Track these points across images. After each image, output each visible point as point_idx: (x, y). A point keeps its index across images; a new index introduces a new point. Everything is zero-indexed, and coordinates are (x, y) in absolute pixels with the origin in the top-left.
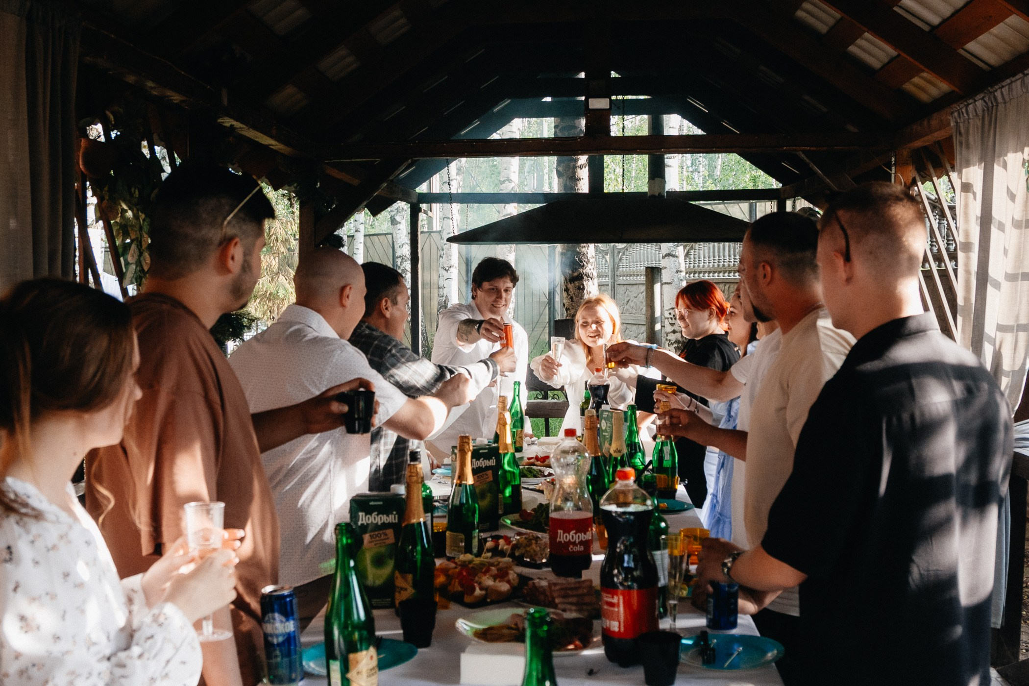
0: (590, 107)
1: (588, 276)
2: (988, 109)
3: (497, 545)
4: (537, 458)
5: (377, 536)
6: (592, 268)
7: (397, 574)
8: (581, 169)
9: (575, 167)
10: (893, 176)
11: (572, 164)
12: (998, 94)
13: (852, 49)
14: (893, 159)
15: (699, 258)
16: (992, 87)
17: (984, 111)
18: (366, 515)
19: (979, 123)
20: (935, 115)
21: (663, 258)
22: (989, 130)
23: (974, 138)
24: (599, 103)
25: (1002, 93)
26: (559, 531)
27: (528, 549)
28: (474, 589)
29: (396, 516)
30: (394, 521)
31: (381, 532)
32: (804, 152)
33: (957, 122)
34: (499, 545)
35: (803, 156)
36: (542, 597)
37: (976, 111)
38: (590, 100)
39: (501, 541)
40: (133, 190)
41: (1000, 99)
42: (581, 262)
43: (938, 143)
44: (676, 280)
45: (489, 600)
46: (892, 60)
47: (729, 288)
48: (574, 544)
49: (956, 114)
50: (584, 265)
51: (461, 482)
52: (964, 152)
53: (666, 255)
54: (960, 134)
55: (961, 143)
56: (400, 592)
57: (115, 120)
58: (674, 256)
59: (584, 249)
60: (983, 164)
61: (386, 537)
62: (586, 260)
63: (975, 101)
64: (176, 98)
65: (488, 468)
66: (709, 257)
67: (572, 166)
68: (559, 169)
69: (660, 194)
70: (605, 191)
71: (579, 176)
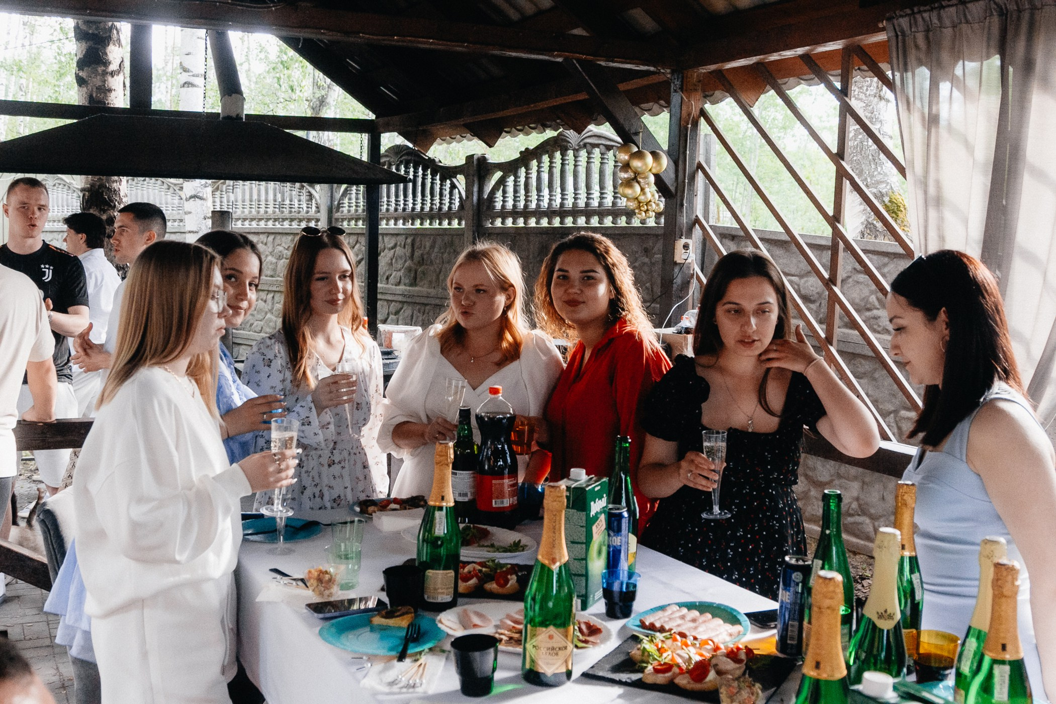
8: (113, 77)
9: (105, 73)
11: (101, 69)
21: (187, 200)
42: (112, 201)
50: (115, 205)
53: (191, 197)
58: (201, 198)
59: (115, 184)
62: (118, 199)
66: (244, 201)
67: (100, 72)
68: (80, 74)
69: (238, 115)
70: (152, 108)
71: (110, 85)
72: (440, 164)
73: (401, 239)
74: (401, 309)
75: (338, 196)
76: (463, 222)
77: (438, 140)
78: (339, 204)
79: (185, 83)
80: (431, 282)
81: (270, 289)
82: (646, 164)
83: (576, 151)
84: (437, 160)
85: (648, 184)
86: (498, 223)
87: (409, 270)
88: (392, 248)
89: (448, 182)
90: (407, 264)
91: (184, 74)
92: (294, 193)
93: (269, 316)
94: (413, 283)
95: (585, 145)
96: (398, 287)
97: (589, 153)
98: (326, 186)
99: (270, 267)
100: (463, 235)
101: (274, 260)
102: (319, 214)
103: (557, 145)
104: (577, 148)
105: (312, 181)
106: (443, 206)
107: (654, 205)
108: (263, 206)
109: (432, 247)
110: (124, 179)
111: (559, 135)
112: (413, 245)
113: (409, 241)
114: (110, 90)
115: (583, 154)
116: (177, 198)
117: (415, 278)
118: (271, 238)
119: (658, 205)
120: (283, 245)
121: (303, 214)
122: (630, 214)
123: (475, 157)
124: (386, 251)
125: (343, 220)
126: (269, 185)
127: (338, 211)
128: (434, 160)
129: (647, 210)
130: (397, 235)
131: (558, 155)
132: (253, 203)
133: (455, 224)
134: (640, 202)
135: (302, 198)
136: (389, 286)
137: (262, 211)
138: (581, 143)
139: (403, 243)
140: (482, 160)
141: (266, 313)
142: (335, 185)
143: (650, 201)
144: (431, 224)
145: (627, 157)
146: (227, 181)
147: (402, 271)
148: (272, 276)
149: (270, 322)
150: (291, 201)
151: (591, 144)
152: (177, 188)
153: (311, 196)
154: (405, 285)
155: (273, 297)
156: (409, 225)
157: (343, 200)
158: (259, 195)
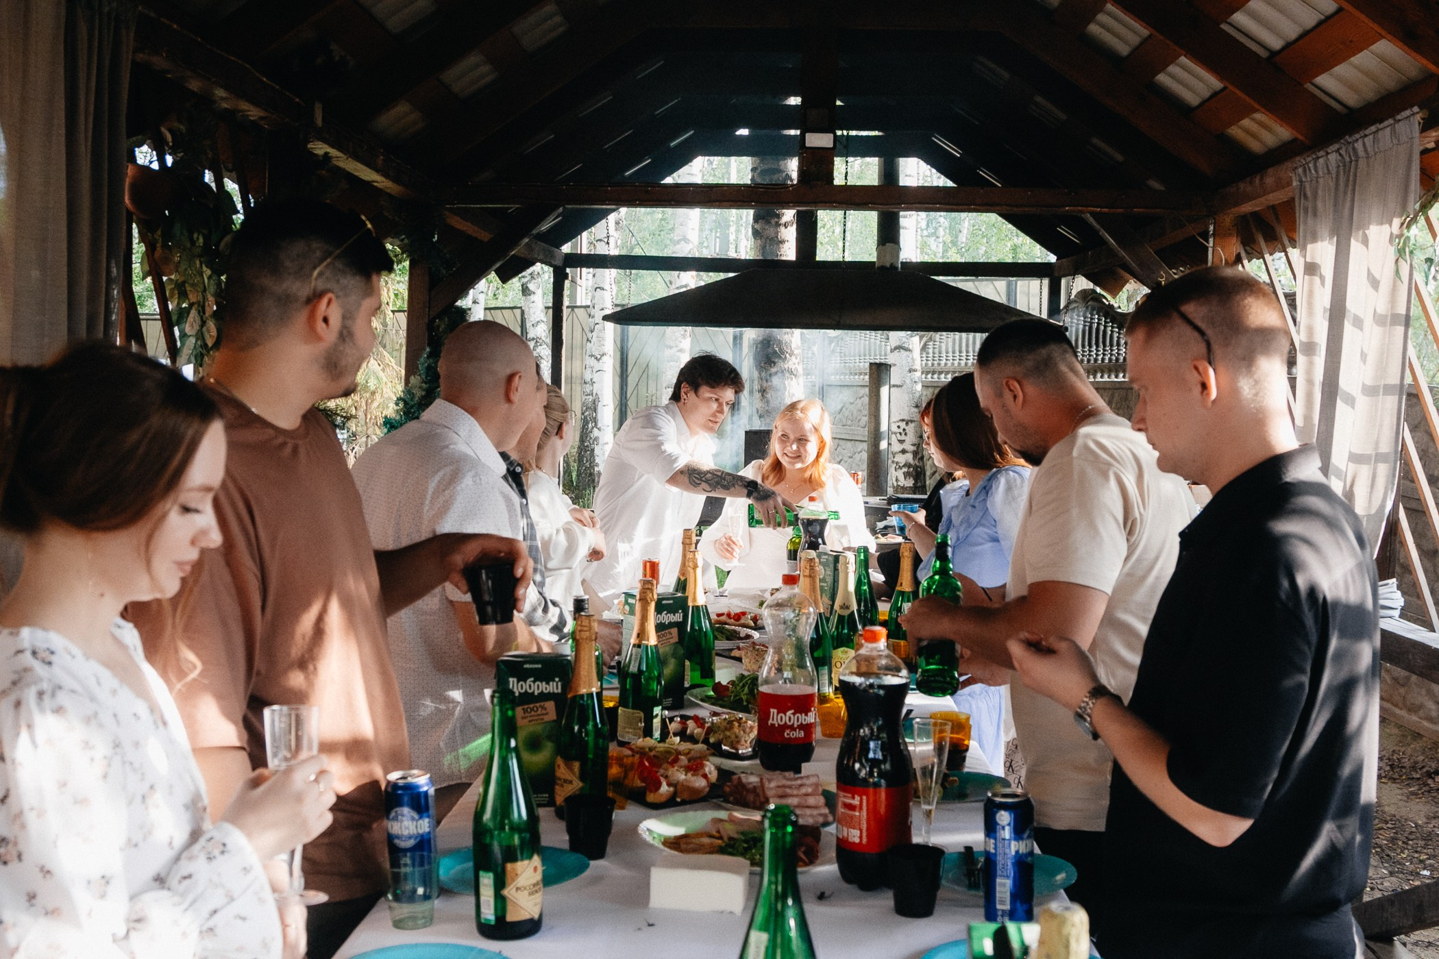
0: (808, 145)
1: (791, 372)
2: (1344, 166)
3: (685, 729)
4: (729, 615)
5: (532, 710)
6: (796, 361)
7: (560, 761)
8: (786, 227)
9: (778, 225)
10: (1210, 250)
11: (774, 221)
12: (1359, 146)
13: (1162, 78)
14: (1211, 228)
15: (940, 353)
16: (1350, 136)
17: (1339, 166)
18: (518, 682)
19: (1332, 184)
20: (1271, 171)
21: (892, 351)
22: (1345, 193)
23: (1324, 204)
24: (819, 140)
25: (1364, 144)
26: (772, 710)
27: (728, 733)
28: (659, 785)
29: (559, 684)
30: (556, 691)
31: (538, 705)
32: (1092, 214)
33: (1301, 181)
34: (687, 728)
35: (1091, 220)
36: (751, 797)
37: (1328, 167)
38: (808, 135)
39: (691, 724)
40: (195, 236)
41: (1361, 153)
42: (783, 353)
43: (1273, 208)
44: (908, 381)
45: (679, 800)
46: (1215, 95)
48: (792, 728)
49: (1300, 170)
50: (785, 358)
51: (640, 641)
52: (1310, 221)
53: (896, 348)
54: (1306, 197)
55: (1306, 210)
56: (562, 786)
57: (173, 141)
58: (906, 350)
59: (786, 336)
60: (1335, 238)
61: (544, 712)
62: (789, 351)
63: (1328, 153)
64: (254, 113)
65: (671, 625)
67: (772, 223)
68: (756, 228)
69: (893, 264)
70: (818, 259)
71: (779, 238)
72: (1119, 310)
77: (1128, 283)
84: (1117, 308)
114: (782, 242)
128: (1113, 306)
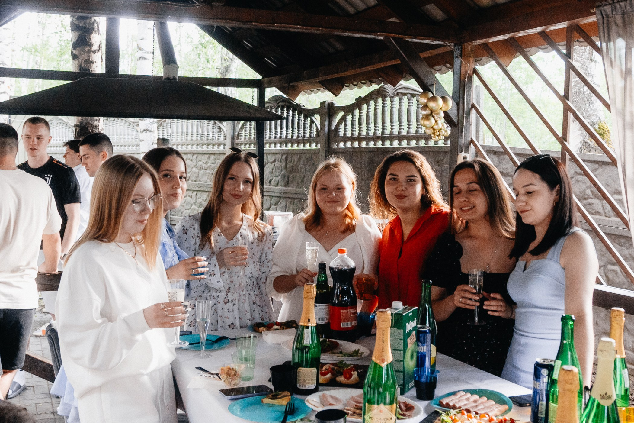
8: (95, 53)
9: (89, 51)
11: (87, 49)
21: (141, 132)
47: (197, 157)
53: (144, 130)
58: (150, 131)
59: (96, 122)
66: (177, 133)
67: (87, 51)
68: (74, 52)
69: (174, 77)
70: (120, 73)
71: (93, 59)
72: (304, 108)
73: (279, 156)
74: (279, 201)
75: (238, 129)
76: (319, 145)
77: (302, 92)
78: (238, 134)
79: (140, 58)
80: (298, 184)
81: (194, 189)
82: (438, 105)
83: (392, 98)
84: (302, 105)
85: (439, 118)
86: (342, 145)
87: (284, 176)
88: (273, 162)
89: (309, 119)
90: (283, 172)
91: (139, 51)
92: (209, 127)
93: (194, 206)
94: (287, 184)
95: (398, 94)
96: (276, 187)
97: (400, 99)
98: (230, 123)
99: (194, 175)
100: (319, 153)
101: (197, 171)
102: (225, 141)
103: (380, 94)
104: (392, 96)
105: (222, 119)
106: (306, 135)
107: (444, 132)
108: (190, 136)
109: (299, 161)
110: (102, 119)
111: (381, 87)
112: (286, 160)
113: (284, 157)
114: (93, 62)
115: (397, 99)
116: (135, 131)
117: (288, 182)
118: (195, 156)
119: (446, 131)
120: (203, 161)
121: (216, 140)
122: (427, 138)
123: (327, 103)
124: (269, 164)
125: (241, 144)
126: (194, 122)
127: (238, 139)
128: (299, 105)
129: (439, 135)
130: (276, 153)
131: (380, 101)
132: (183, 134)
133: (314, 146)
134: (434, 130)
135: (215, 130)
136: (271, 187)
137: (189, 139)
138: (395, 93)
139: (280, 159)
140: (331, 105)
141: (192, 205)
142: (236, 122)
143: (441, 129)
144: (298, 146)
145: (426, 101)
146: (167, 120)
147: (280, 177)
148: (195, 181)
149: (195, 210)
150: (208, 132)
151: (401, 93)
152: (135, 125)
153: (220, 128)
154: (281, 186)
155: (196, 195)
156: (284, 147)
157: (241, 131)
158: (187, 129)
